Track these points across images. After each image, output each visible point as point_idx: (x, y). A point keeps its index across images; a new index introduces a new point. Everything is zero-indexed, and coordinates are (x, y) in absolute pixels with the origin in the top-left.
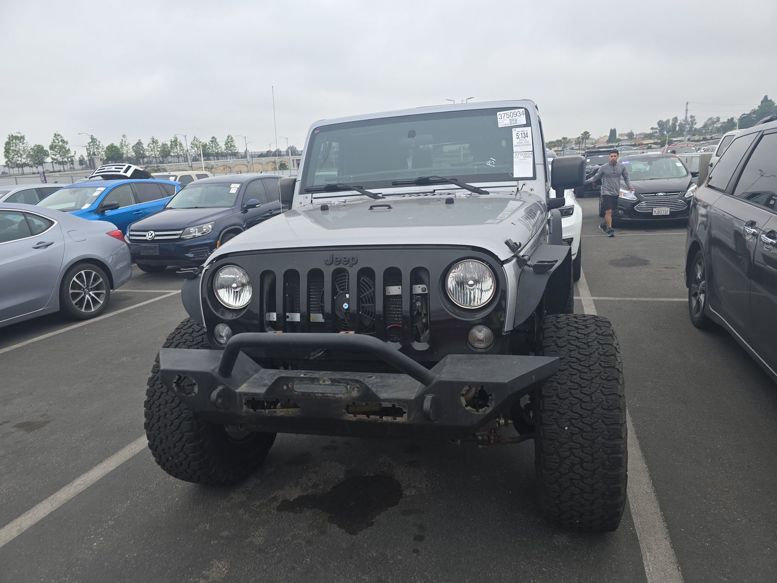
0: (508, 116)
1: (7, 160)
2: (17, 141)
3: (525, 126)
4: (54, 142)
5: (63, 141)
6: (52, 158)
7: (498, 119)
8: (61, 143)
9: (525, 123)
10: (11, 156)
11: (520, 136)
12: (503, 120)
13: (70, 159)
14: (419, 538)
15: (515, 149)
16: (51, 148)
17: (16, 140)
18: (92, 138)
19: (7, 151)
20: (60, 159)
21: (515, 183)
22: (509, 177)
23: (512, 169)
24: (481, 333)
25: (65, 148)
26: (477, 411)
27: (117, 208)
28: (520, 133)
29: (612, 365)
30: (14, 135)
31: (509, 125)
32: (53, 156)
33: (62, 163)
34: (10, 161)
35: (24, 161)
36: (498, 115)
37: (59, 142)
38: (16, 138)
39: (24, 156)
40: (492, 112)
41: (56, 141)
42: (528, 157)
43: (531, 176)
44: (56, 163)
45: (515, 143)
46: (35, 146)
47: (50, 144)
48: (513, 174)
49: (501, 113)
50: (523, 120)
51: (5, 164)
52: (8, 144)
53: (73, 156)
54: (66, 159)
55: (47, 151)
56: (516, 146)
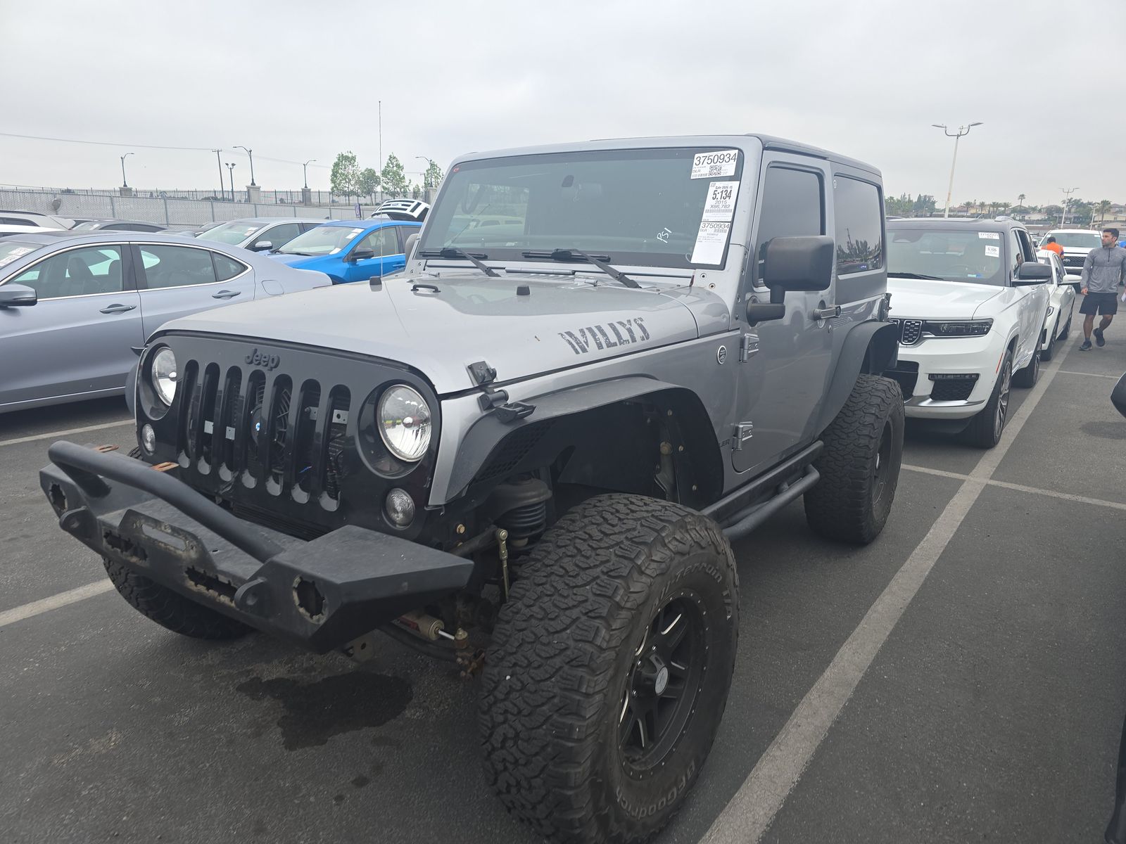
0: (710, 161)
1: (333, 185)
2: (348, 163)
3: (731, 179)
4: (388, 166)
5: (398, 166)
6: (383, 187)
7: (694, 165)
8: (395, 168)
9: (733, 174)
10: (338, 182)
11: (719, 196)
12: (701, 168)
13: (402, 190)
14: (361, 782)
15: (705, 216)
16: (385, 173)
17: (345, 161)
18: (432, 165)
19: (335, 174)
20: (392, 189)
21: (689, 272)
22: (683, 261)
23: (691, 249)
24: (401, 501)
25: (399, 175)
26: (311, 617)
27: (370, 257)
28: (719, 191)
29: (607, 594)
30: (345, 155)
31: (708, 177)
32: (385, 185)
33: (393, 194)
34: (336, 187)
35: (351, 188)
36: (695, 158)
37: (393, 167)
38: (346, 158)
39: (353, 182)
40: (687, 153)
41: (390, 165)
42: (722, 231)
43: (718, 262)
44: (387, 193)
45: (707, 206)
46: (366, 171)
47: (383, 168)
48: (690, 258)
49: (701, 155)
50: (730, 169)
51: (330, 191)
52: (336, 165)
53: (407, 186)
54: (398, 190)
55: (378, 177)
56: (708, 211)
